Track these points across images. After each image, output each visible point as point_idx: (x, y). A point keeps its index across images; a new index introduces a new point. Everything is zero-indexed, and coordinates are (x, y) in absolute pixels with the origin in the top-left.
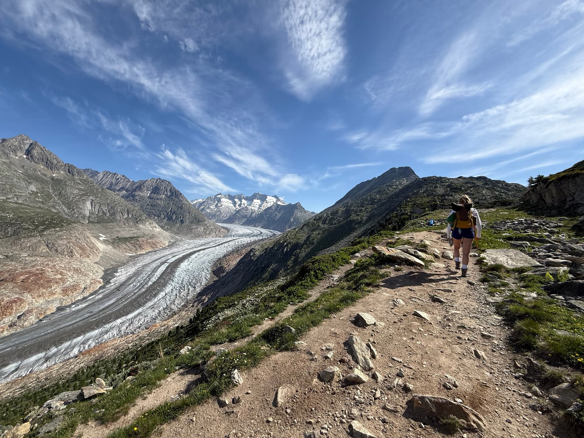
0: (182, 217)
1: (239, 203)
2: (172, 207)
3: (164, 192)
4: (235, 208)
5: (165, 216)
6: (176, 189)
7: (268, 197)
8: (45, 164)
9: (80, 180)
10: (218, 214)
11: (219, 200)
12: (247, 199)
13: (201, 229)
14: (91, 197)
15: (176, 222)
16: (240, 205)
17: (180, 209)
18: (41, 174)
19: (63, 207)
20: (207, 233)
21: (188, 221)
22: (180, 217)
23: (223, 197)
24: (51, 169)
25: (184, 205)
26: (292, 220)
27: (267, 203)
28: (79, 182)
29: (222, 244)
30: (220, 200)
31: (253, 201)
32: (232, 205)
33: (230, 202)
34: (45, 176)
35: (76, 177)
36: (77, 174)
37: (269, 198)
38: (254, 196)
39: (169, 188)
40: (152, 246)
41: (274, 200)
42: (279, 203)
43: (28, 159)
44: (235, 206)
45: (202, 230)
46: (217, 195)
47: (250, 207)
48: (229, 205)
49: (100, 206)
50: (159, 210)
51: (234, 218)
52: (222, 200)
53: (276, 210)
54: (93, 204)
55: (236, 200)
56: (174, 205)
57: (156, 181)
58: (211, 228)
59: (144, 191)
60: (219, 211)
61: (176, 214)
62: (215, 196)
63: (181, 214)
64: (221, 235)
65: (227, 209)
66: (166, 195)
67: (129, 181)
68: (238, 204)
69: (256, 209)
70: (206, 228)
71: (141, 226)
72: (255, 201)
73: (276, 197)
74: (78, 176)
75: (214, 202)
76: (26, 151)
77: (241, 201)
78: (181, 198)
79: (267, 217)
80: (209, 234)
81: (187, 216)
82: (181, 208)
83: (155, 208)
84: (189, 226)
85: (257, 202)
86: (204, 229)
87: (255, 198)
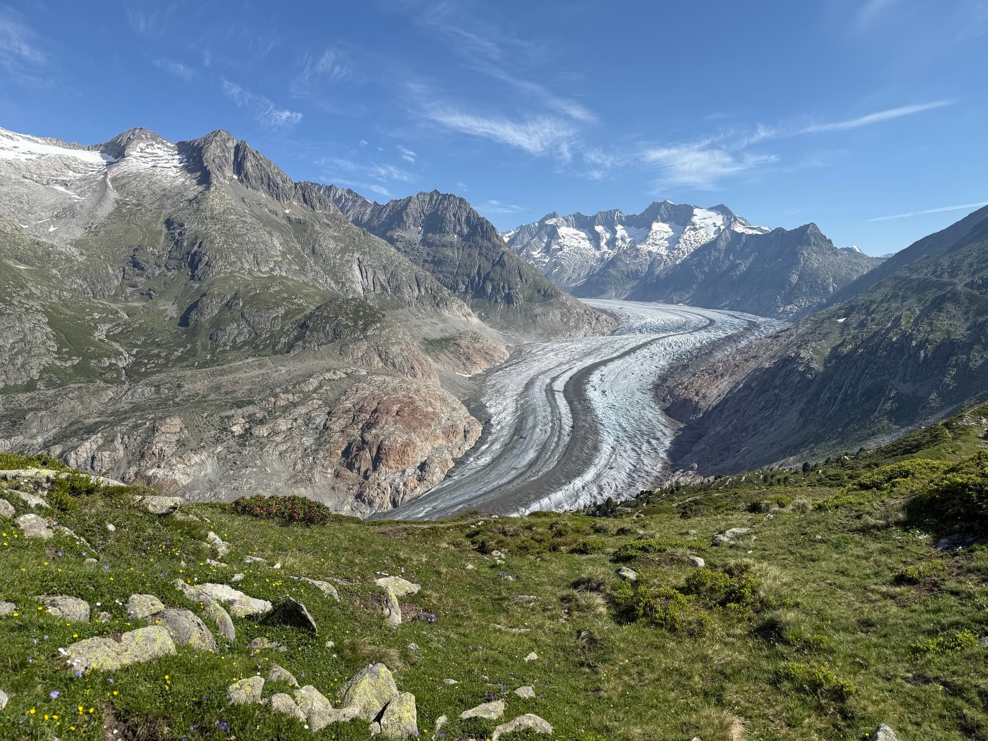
0: (506, 286)
1: (608, 235)
2: (479, 263)
3: (455, 226)
4: (598, 254)
5: (467, 287)
6: (481, 216)
7: (696, 211)
8: (266, 188)
9: (327, 216)
10: (556, 274)
11: (553, 233)
12: (629, 222)
13: (555, 315)
14: (356, 255)
15: (496, 301)
16: (611, 243)
17: (498, 268)
18: (270, 211)
19: (329, 280)
20: (572, 324)
21: (521, 296)
22: (503, 287)
23: (562, 224)
24: (278, 198)
25: (505, 258)
26: (794, 278)
27: (695, 229)
28: (326, 221)
29: (633, 350)
30: (556, 232)
31: (650, 228)
32: (587, 244)
33: (583, 235)
34: (277, 214)
35: (319, 211)
36: (318, 204)
37: (700, 216)
38: (655, 212)
39: (465, 214)
40: (485, 358)
41: (719, 220)
42: (739, 229)
43: (241, 181)
44: (598, 247)
45: (559, 318)
46: (546, 218)
47: (644, 248)
48: (581, 246)
49: (375, 273)
50: (451, 273)
51: (603, 283)
52: (563, 231)
53: (730, 249)
54: (363, 270)
55: (599, 229)
56: (483, 258)
57: (431, 200)
58: (577, 313)
59: (409, 227)
60: (555, 265)
61: (492, 280)
62: (542, 222)
63: (503, 280)
64: (605, 330)
65: (578, 257)
66: (460, 234)
67: (365, 203)
68: (605, 241)
69: (664, 252)
70: (567, 313)
71: (446, 313)
72: (656, 226)
73: (721, 209)
74: (320, 209)
75: (541, 240)
76: (234, 164)
77: (615, 232)
78: (495, 239)
79: (704, 273)
80: (576, 327)
81: (517, 284)
82: (501, 263)
83: (444, 269)
84: (526, 310)
85: (661, 229)
86: (563, 315)
87: (655, 219)
